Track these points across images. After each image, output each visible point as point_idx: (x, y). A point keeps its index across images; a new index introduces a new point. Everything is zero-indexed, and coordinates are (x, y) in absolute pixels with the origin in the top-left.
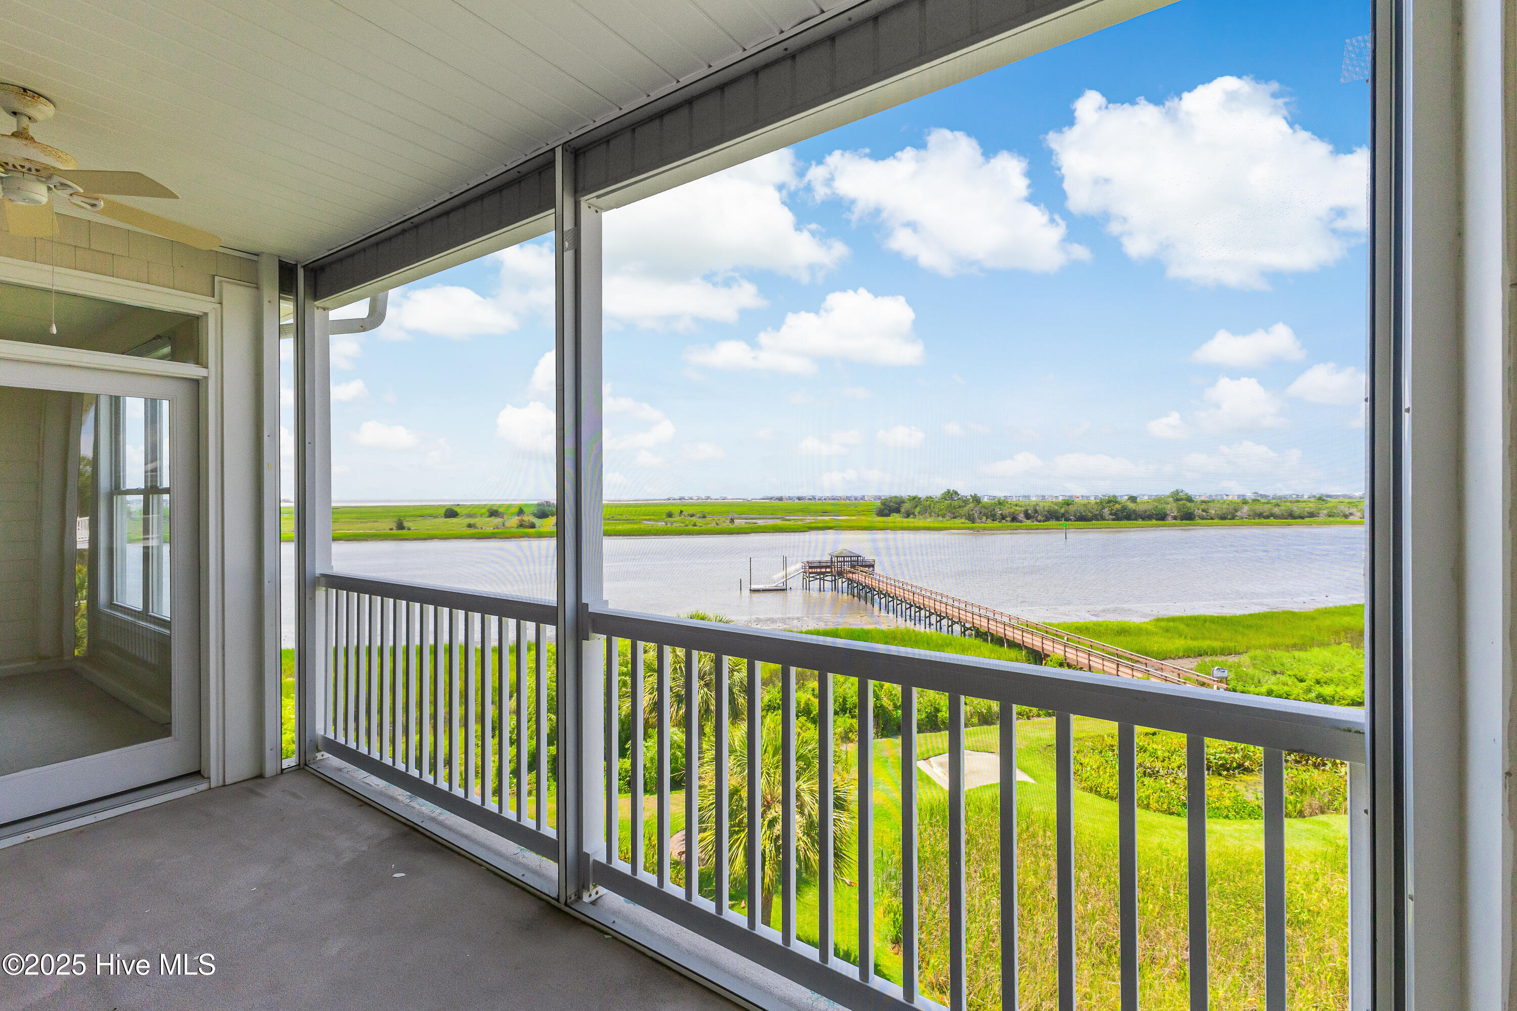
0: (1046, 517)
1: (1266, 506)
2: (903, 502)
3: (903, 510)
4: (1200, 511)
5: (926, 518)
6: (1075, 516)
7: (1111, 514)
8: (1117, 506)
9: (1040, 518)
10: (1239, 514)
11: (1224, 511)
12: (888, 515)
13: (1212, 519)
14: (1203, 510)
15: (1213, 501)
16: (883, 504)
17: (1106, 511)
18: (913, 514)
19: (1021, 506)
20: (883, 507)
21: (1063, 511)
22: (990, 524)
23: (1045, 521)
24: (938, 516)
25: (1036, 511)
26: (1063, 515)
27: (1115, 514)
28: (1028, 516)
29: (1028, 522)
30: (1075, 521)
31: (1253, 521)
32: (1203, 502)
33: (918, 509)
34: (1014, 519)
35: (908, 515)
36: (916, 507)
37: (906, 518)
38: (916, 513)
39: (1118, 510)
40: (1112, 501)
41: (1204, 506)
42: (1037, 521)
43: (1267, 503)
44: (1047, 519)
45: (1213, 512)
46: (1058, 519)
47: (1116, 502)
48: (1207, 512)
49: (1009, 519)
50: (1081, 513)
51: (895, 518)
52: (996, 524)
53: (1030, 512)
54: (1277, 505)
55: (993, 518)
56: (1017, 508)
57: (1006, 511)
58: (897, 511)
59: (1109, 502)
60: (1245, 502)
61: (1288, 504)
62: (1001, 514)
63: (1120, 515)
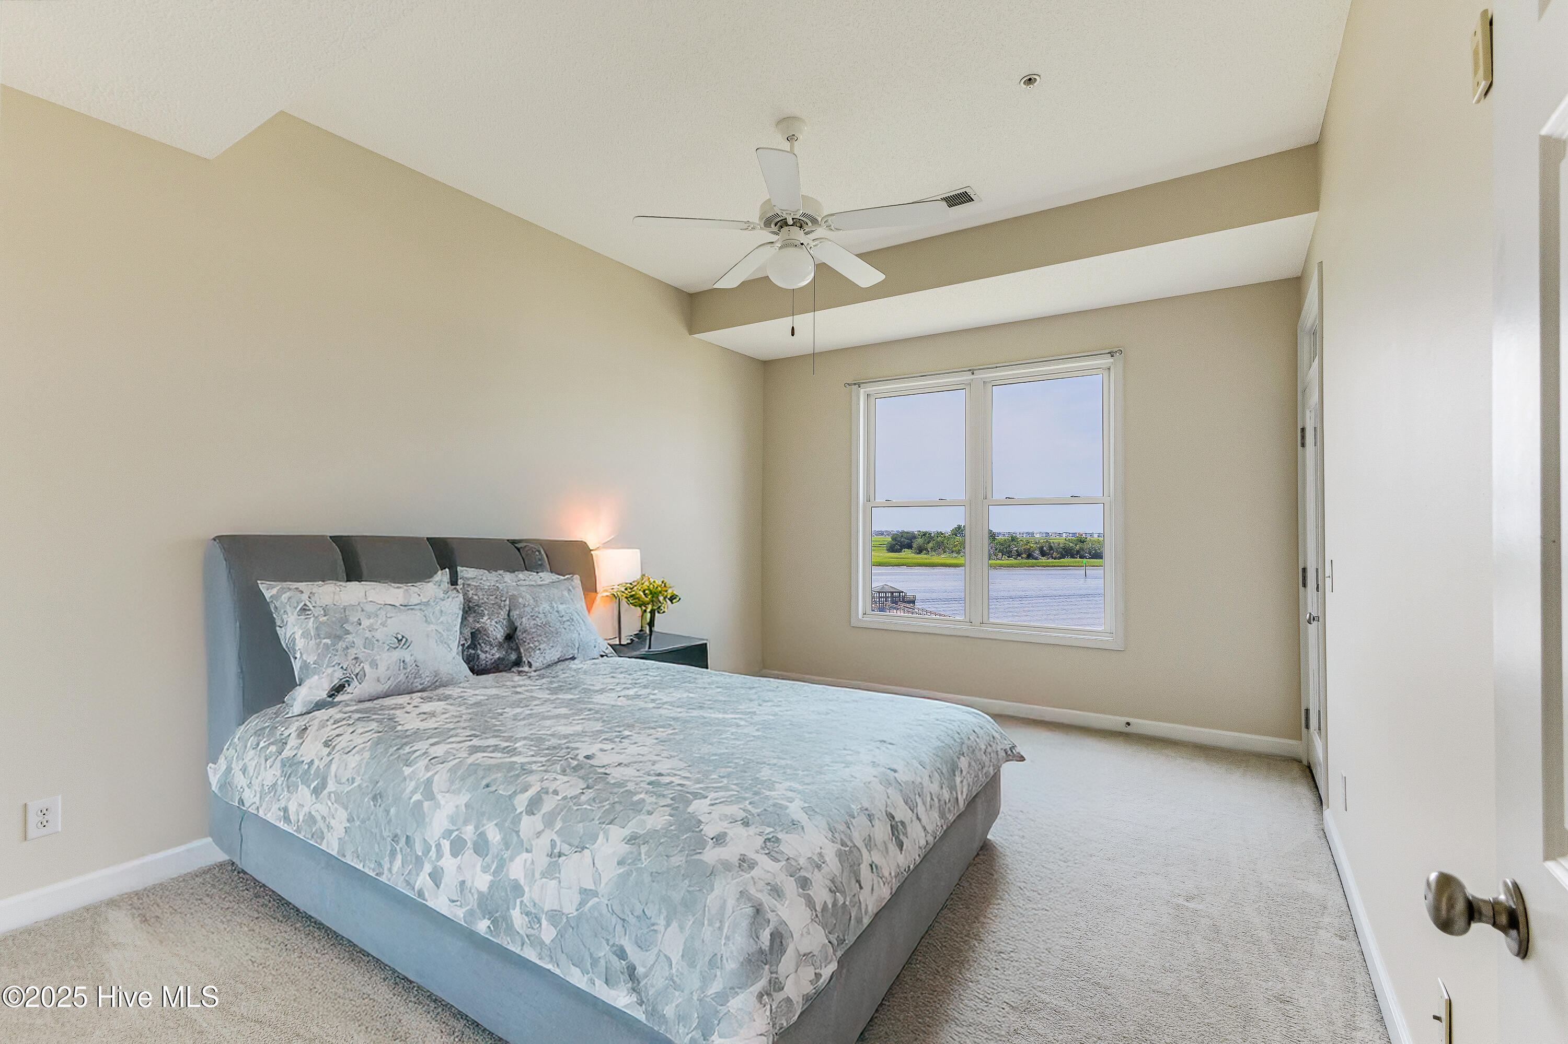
0: (1061, 554)
2: (914, 537)
3: (915, 545)
5: (939, 554)
9: (1055, 554)
12: (899, 551)
16: (894, 539)
18: (926, 549)
20: (893, 542)
21: (1078, 547)
22: (1006, 561)
23: (1060, 558)
24: (952, 552)
25: (1051, 548)
26: (1078, 552)
28: (1043, 554)
29: (1043, 560)
30: (1090, 558)
33: (930, 545)
34: (1030, 556)
35: (920, 551)
36: (928, 543)
37: (918, 553)
38: (929, 550)
44: (1063, 557)
46: (1072, 557)
49: (1024, 556)
51: (907, 554)
52: (1012, 561)
53: (1045, 548)
55: (1009, 554)
56: (1032, 545)
58: (910, 546)
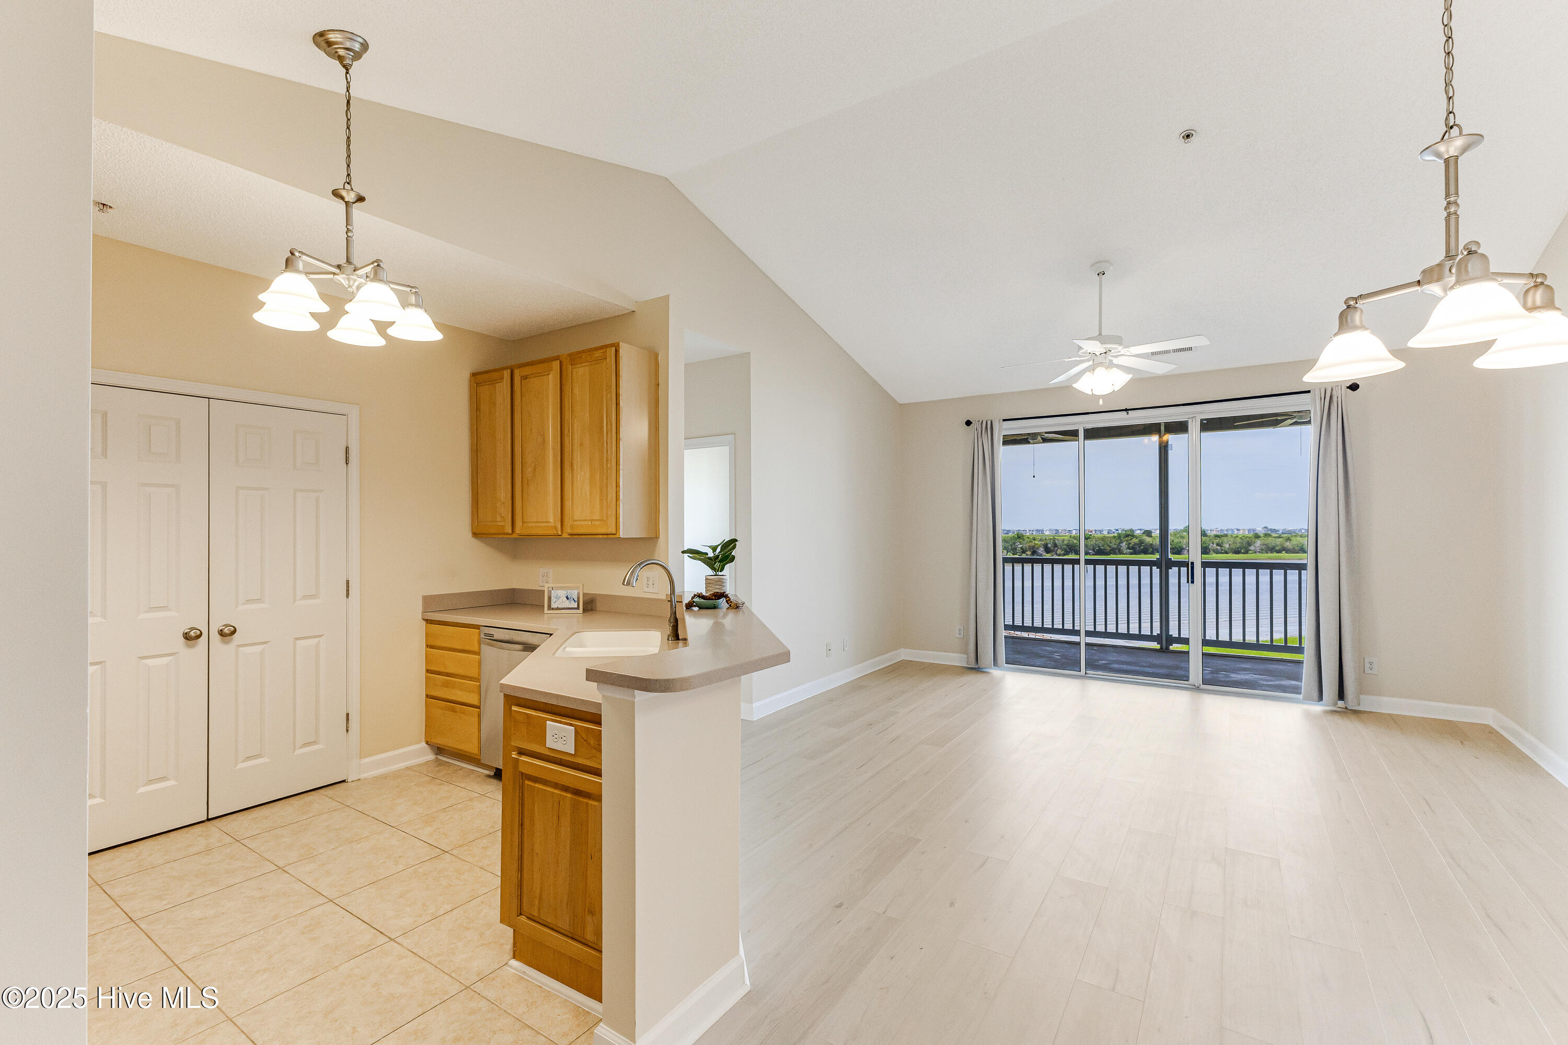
1: (1277, 540)
4: (1215, 545)
6: (1093, 550)
7: (1128, 548)
8: (1135, 540)
10: (1252, 548)
11: (1238, 545)
13: (1226, 553)
14: (1218, 545)
15: (1226, 535)
17: (1124, 545)
19: (1041, 540)
27: (1133, 548)
31: (1266, 555)
32: (1217, 536)
39: (1135, 544)
40: (1130, 535)
41: (1218, 540)
42: (1057, 554)
43: (1279, 537)
45: (1227, 546)
47: (1133, 536)
48: (1221, 546)
50: (1099, 547)
54: (1289, 539)
57: (1026, 546)
59: (1127, 536)
60: (1257, 536)
61: (1299, 538)
62: (1021, 548)
63: (1138, 549)
